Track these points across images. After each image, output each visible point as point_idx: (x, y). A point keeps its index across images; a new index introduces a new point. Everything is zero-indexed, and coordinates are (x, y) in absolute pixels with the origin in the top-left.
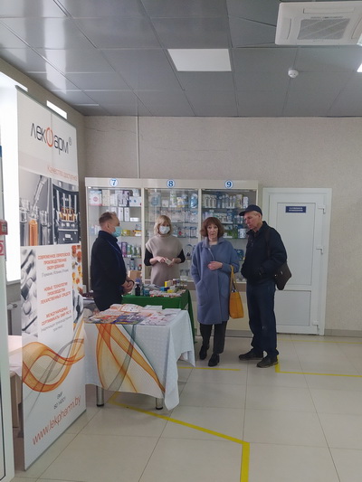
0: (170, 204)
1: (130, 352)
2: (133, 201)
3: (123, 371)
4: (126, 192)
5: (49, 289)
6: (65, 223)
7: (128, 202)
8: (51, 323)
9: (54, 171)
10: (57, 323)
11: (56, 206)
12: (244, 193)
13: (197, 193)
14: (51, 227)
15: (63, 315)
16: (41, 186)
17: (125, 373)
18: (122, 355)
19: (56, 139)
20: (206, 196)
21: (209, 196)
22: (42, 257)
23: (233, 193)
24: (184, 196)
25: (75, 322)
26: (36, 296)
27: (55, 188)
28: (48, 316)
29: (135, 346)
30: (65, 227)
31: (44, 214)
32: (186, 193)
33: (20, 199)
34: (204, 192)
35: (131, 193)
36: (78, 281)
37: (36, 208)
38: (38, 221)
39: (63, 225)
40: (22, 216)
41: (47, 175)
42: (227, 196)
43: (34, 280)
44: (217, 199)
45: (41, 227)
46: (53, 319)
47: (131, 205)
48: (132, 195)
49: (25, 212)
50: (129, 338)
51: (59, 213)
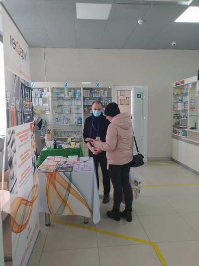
0: (65, 95)
1: (69, 189)
2: (44, 95)
3: (65, 202)
4: (40, 90)
5: (22, 156)
6: (27, 108)
7: (41, 95)
8: (23, 180)
9: (21, 72)
10: (26, 179)
11: (23, 98)
12: (104, 89)
13: (80, 89)
14: (21, 112)
15: (28, 172)
16: (16, 82)
17: (66, 203)
18: (63, 192)
19: (21, 51)
20: (85, 90)
21: (86, 91)
22: (18, 134)
23: (99, 89)
24: (73, 91)
25: (33, 174)
26: (16, 164)
27: (22, 84)
28: (22, 176)
29: (72, 185)
30: (27, 112)
31: (18, 102)
32: (74, 89)
33: (6, 91)
34: (84, 89)
35: (42, 90)
36: (34, 147)
37: (14, 98)
38: (15, 108)
39: (26, 110)
40: (7, 104)
41: (18, 75)
42: (96, 90)
43: (15, 152)
44: (91, 92)
45: (17, 112)
46: (24, 176)
47: (43, 96)
48: (43, 91)
49: (9, 102)
50: (68, 180)
51: (24, 102)
